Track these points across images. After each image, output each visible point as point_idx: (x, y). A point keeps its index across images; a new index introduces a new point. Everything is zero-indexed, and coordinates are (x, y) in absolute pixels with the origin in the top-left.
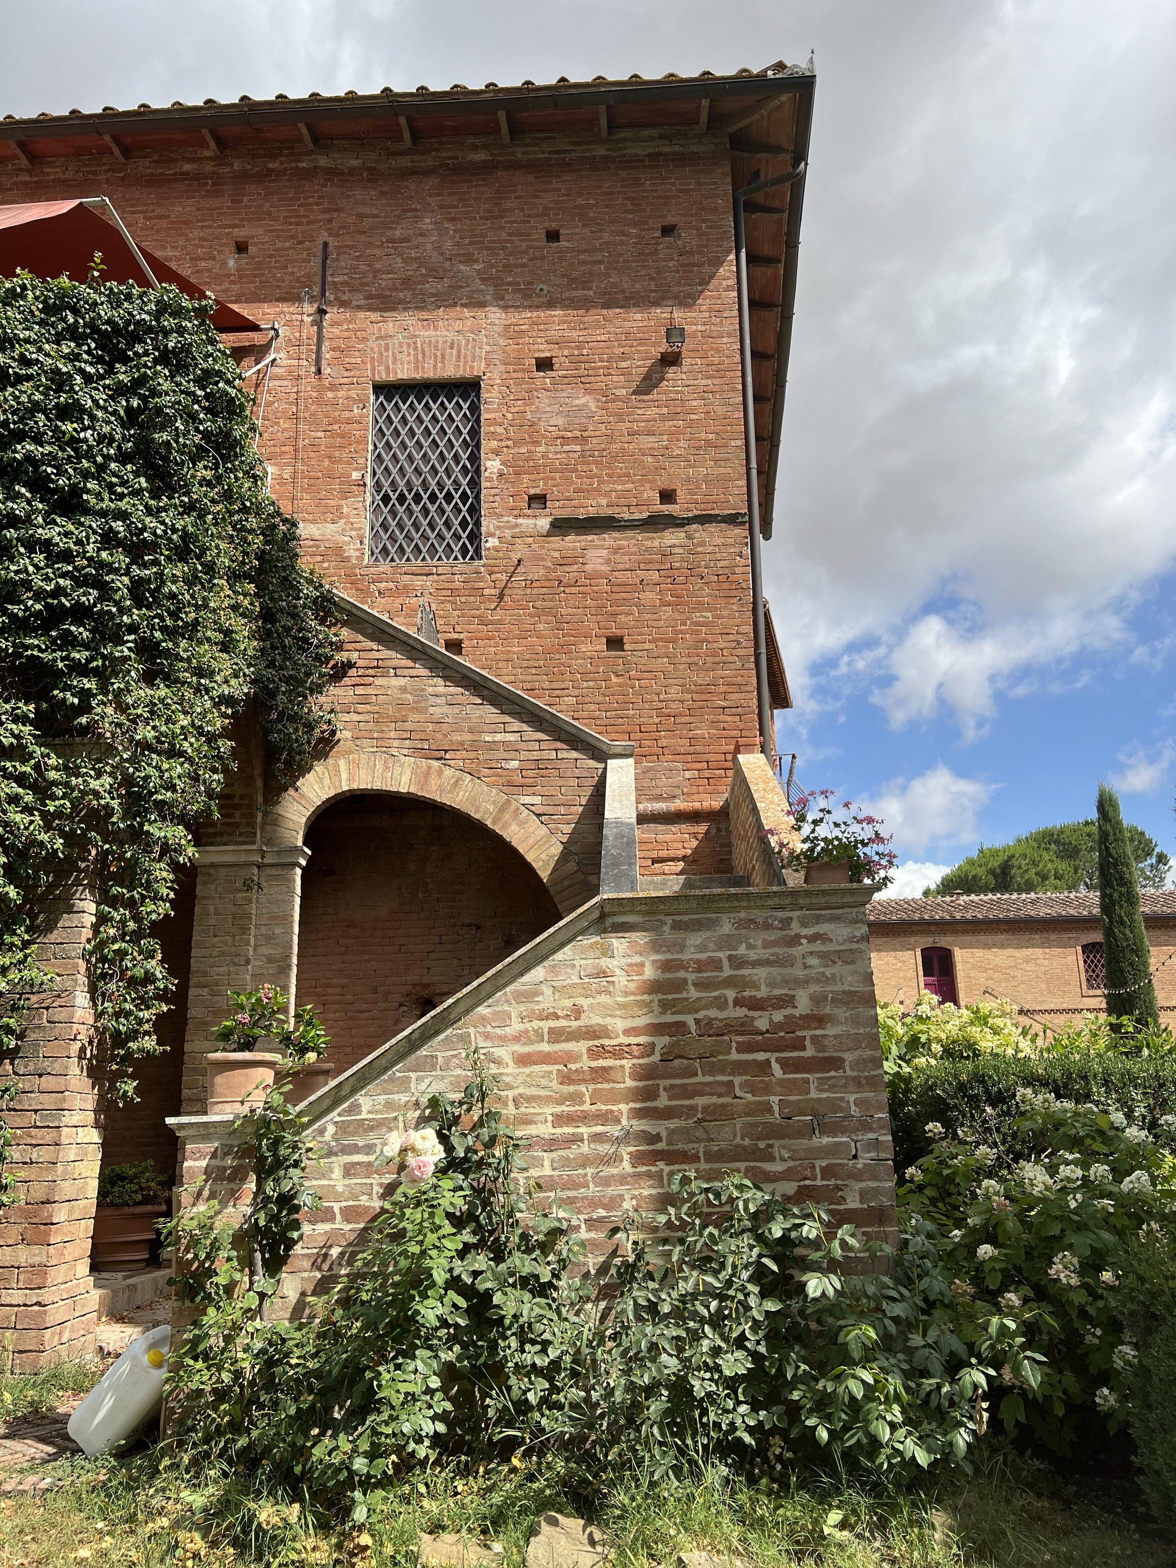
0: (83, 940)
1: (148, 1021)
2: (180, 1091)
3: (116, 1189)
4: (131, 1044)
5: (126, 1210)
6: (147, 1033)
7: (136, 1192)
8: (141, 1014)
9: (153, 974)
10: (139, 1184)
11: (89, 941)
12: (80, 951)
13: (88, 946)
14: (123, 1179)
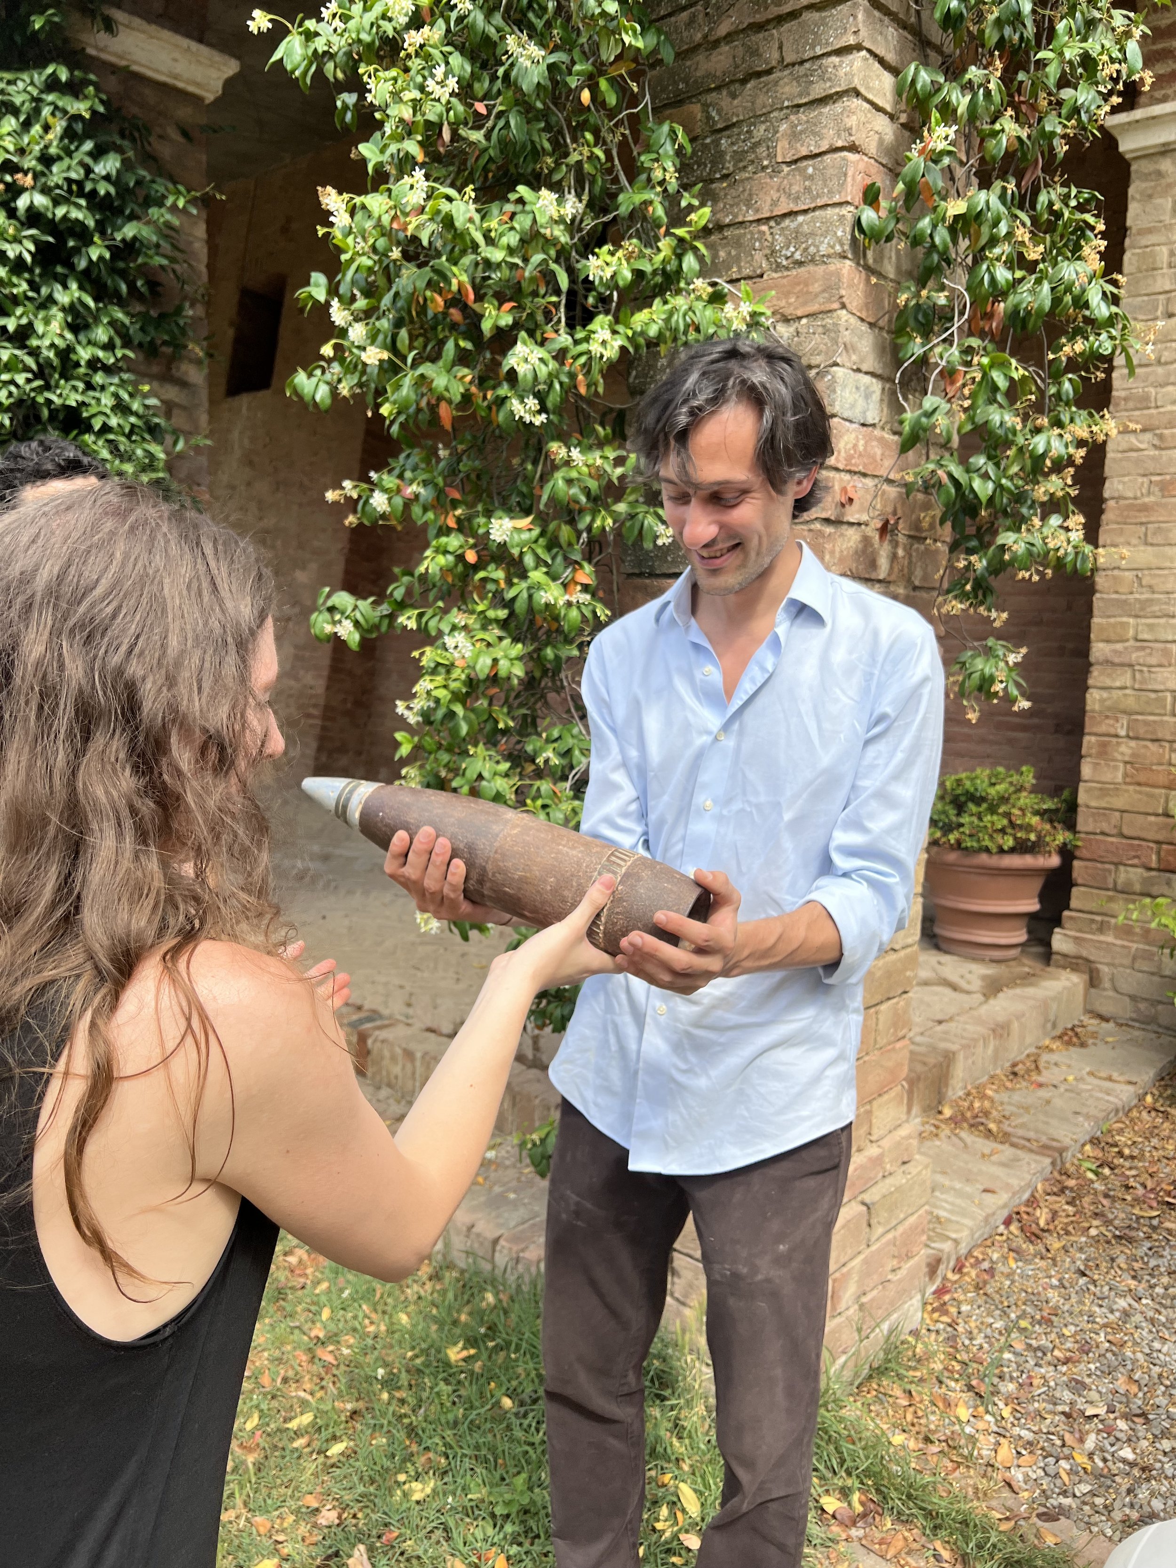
0: (853, 191)
1: (1058, 467)
2: (1086, 640)
3: (965, 819)
4: (1007, 538)
5: (984, 858)
6: (1052, 506)
7: (1003, 831)
8: (1039, 443)
9: (1081, 303)
10: (1007, 815)
11: (871, 196)
12: (844, 232)
13: (869, 216)
14: (979, 800)
